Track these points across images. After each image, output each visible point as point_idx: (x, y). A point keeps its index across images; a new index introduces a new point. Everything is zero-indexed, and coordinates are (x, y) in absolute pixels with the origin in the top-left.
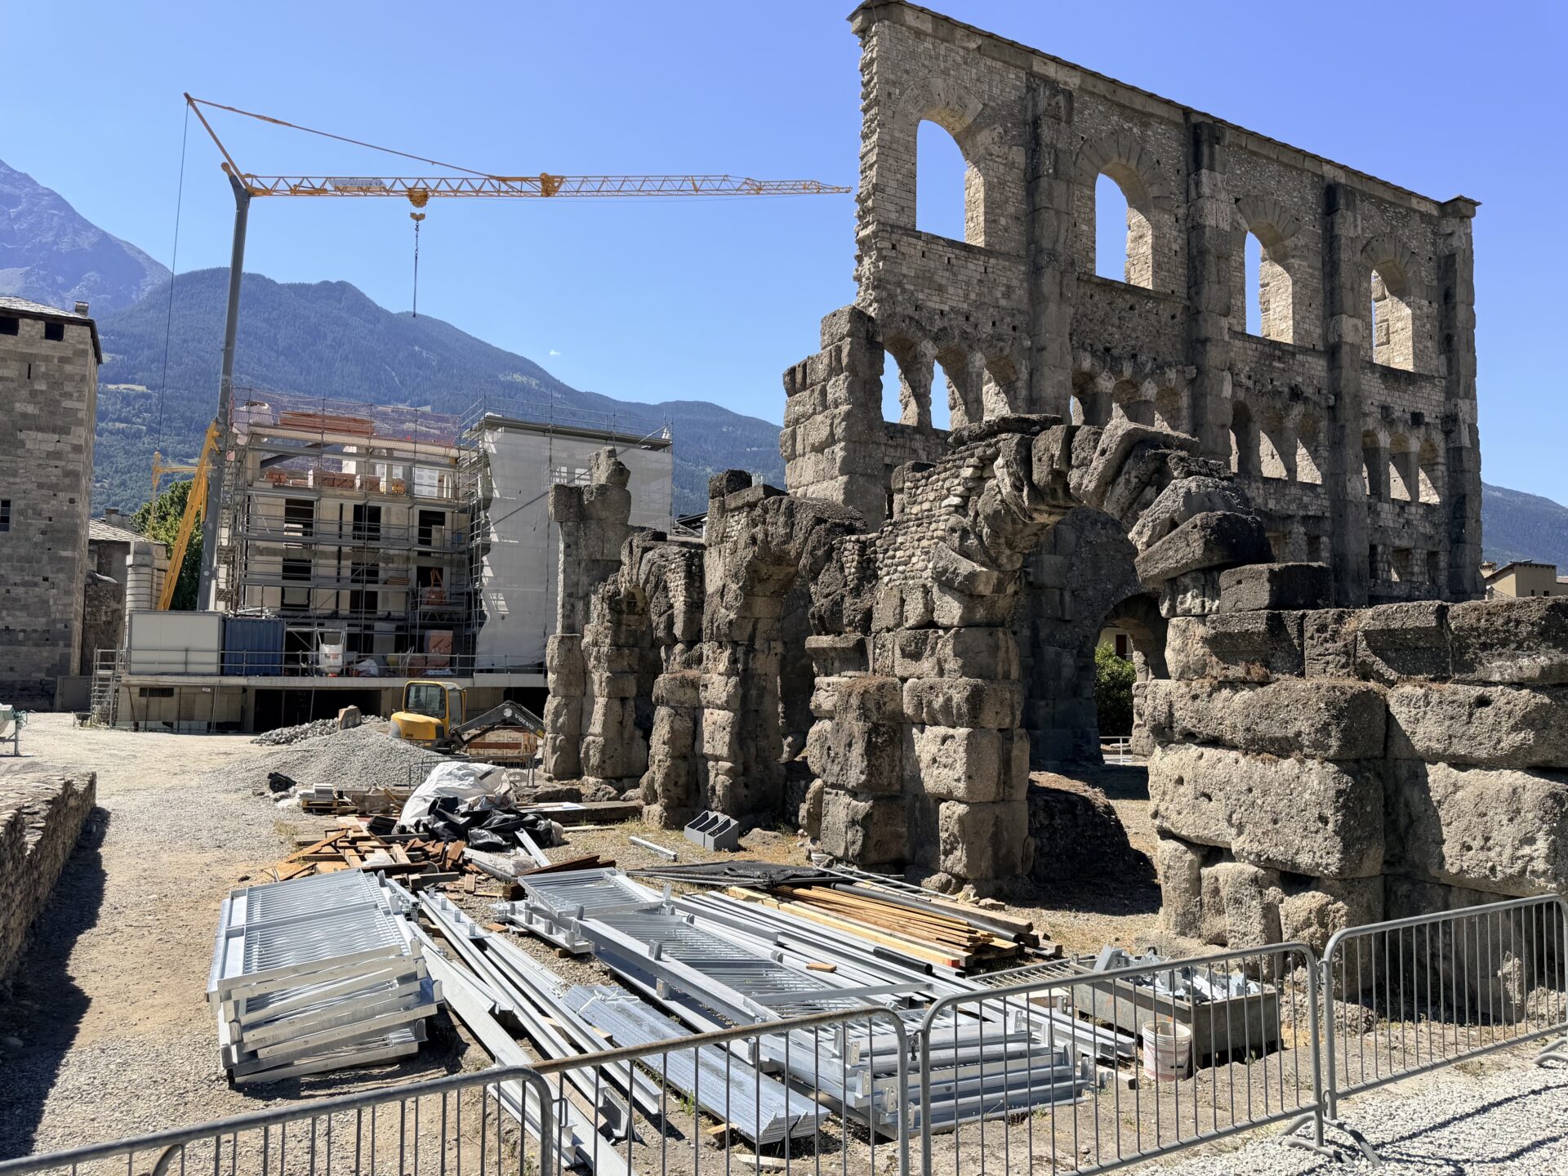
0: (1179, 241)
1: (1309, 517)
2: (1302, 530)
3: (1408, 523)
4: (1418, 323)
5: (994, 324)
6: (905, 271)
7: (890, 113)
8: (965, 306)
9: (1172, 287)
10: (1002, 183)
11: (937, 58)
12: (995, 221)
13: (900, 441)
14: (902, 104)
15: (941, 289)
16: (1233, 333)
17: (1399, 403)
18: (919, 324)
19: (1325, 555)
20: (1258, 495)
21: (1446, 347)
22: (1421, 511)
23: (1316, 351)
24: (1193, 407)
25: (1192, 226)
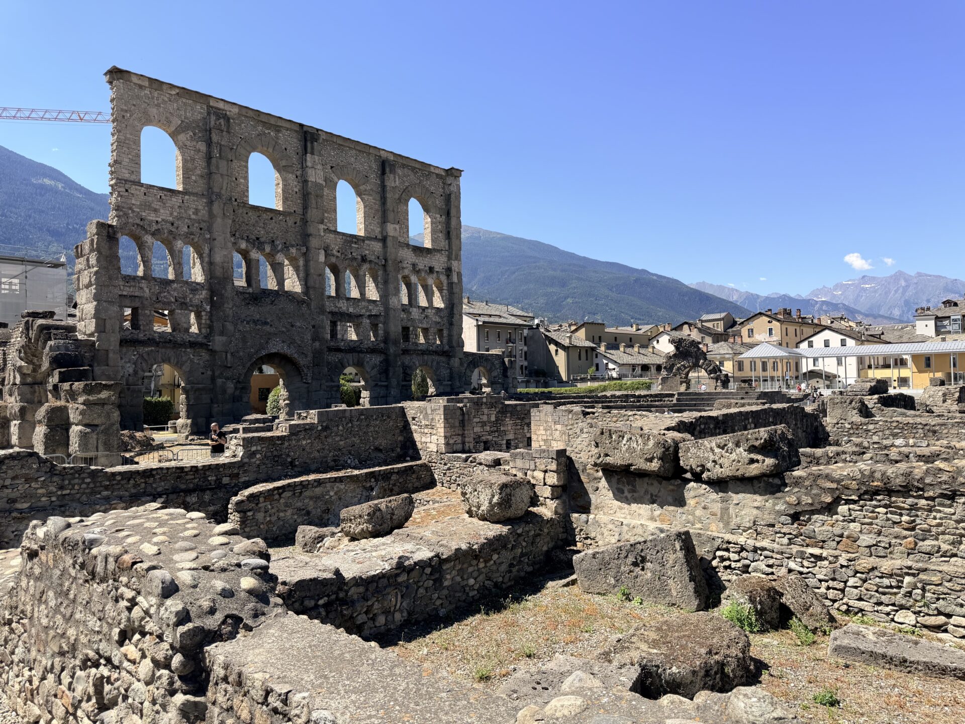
0: (298, 187)
1: (372, 315)
2: (368, 321)
3: (427, 316)
4: (434, 225)
5: (188, 227)
6: (133, 202)
7: (124, 125)
8: (171, 218)
9: (294, 209)
10: (193, 160)
11: (153, 98)
12: (189, 178)
13: (133, 284)
14: (131, 120)
15: (156, 210)
16: (331, 232)
17: (423, 263)
18: (143, 227)
19: (381, 332)
20: (343, 306)
21: (448, 235)
22: (434, 311)
23: (376, 239)
24: (306, 265)
25: (305, 182)
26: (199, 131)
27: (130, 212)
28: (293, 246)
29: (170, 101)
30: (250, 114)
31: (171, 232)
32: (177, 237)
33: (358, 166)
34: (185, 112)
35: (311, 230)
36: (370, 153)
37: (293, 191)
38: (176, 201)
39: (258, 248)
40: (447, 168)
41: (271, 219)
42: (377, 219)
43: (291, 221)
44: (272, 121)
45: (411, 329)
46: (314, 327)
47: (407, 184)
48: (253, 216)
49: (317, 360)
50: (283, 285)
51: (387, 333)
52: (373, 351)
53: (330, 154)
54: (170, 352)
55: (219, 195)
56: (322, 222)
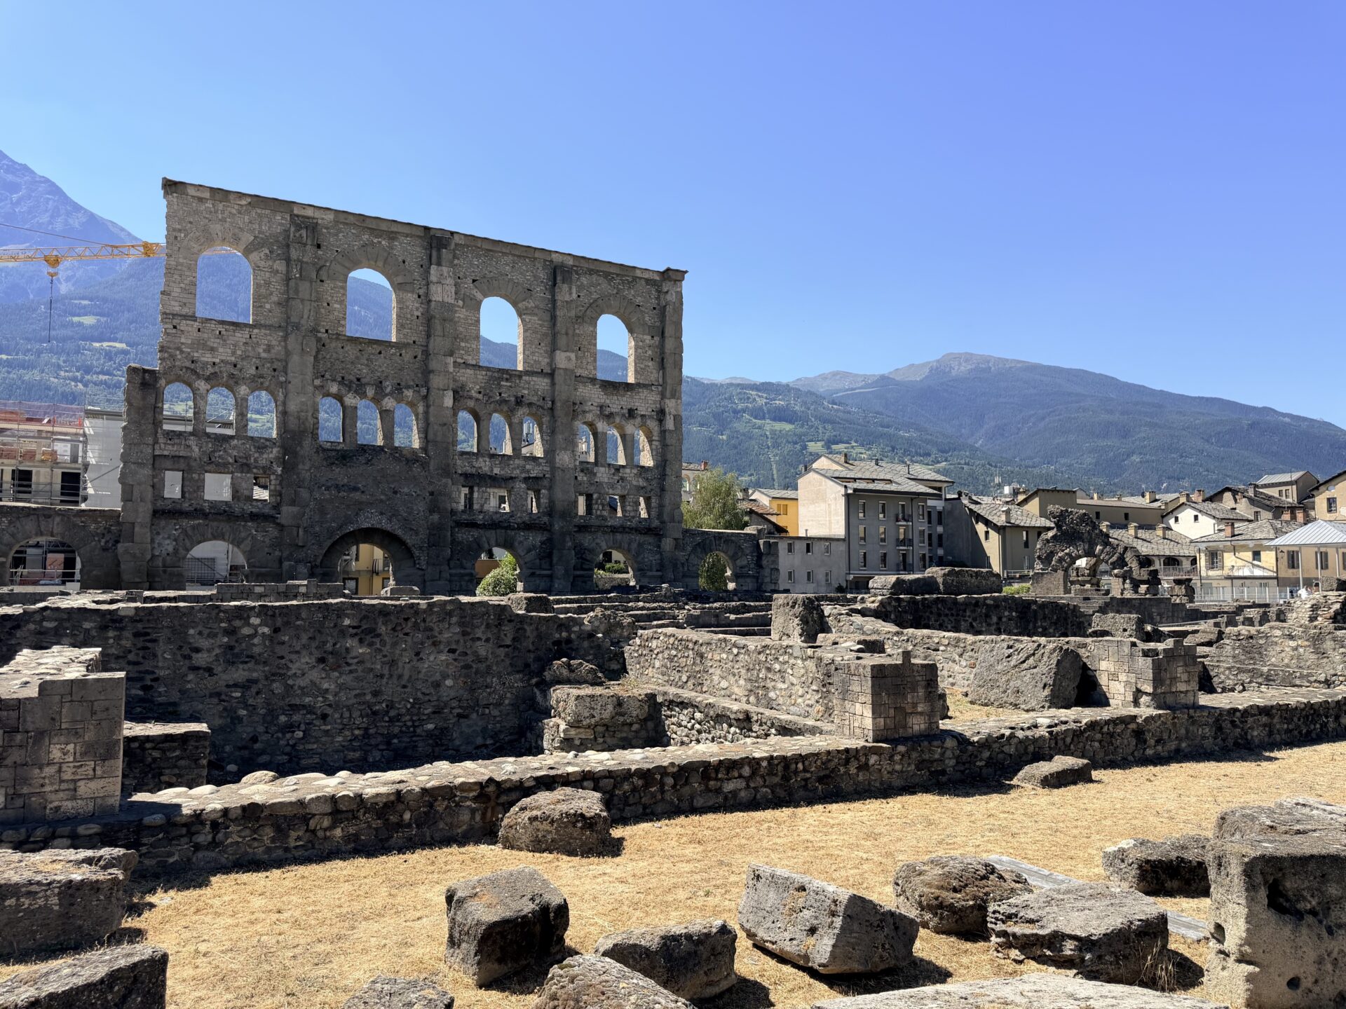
0: (421, 309)
1: (529, 478)
2: (523, 486)
3: (622, 479)
4: (639, 351)
5: (257, 368)
6: (183, 340)
7: (176, 248)
8: (233, 359)
9: (413, 339)
10: (268, 283)
11: (216, 212)
12: (261, 307)
13: (177, 441)
14: (186, 242)
15: (212, 349)
16: (466, 365)
17: (617, 403)
18: (194, 372)
19: (544, 501)
20: (484, 465)
21: (662, 366)
22: (635, 471)
23: (541, 373)
24: (426, 413)
25: (426, 299)
26: (279, 247)
27: (178, 352)
28: (408, 387)
29: (240, 213)
30: (352, 219)
31: (232, 376)
32: (240, 382)
33: (516, 277)
34: (260, 225)
35: (433, 365)
36: (535, 259)
37: (412, 315)
38: (241, 336)
39: (356, 392)
40: (662, 270)
41: (380, 353)
42: (544, 347)
43: (408, 356)
44: (384, 227)
45: (595, 496)
46: (432, 494)
47: (595, 296)
48: (352, 351)
49: (435, 538)
50: (392, 439)
51: (552, 502)
52: (530, 526)
53: (471, 264)
54: (225, 527)
55: (297, 327)
56: (451, 354)
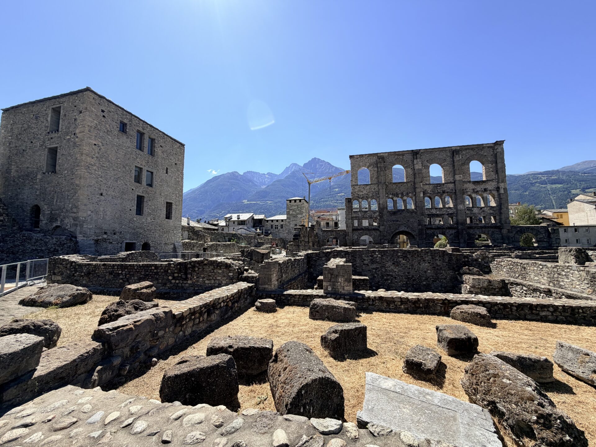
0: (412, 172)
1: (449, 214)
2: (447, 216)
3: (484, 211)
4: (487, 169)
5: (372, 194)
6: (356, 190)
7: (353, 170)
8: (367, 193)
9: (410, 180)
10: (373, 173)
11: (361, 160)
12: (372, 179)
13: (356, 213)
15: (362, 191)
16: (426, 184)
17: (479, 188)
18: (359, 197)
19: (455, 220)
20: (434, 211)
21: (497, 172)
22: (489, 208)
23: (451, 183)
24: (415, 199)
25: (414, 169)
26: (375, 165)
27: (355, 193)
28: (410, 193)
29: (366, 159)
30: (392, 153)
31: (367, 197)
32: (369, 198)
33: (440, 157)
34: (370, 160)
35: (417, 186)
36: (446, 150)
37: (410, 174)
38: (368, 187)
39: (396, 196)
40: (494, 142)
41: (402, 185)
42: (451, 175)
43: (409, 185)
45: (473, 217)
46: (419, 220)
47: (468, 156)
48: (394, 186)
49: (421, 232)
50: (406, 207)
51: (457, 220)
52: (451, 228)
53: (426, 157)
54: (368, 232)
55: (381, 183)
56: (422, 182)
